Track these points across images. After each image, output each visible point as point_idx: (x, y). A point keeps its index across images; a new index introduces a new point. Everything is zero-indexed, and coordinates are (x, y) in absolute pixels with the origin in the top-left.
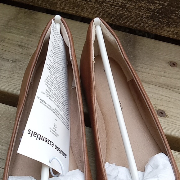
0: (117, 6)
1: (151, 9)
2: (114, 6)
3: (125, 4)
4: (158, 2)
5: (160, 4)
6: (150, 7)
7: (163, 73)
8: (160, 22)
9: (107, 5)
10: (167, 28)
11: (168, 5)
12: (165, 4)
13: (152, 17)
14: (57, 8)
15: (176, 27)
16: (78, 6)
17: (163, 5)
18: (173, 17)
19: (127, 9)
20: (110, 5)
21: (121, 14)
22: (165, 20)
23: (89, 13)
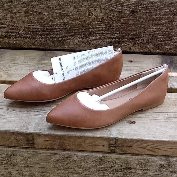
0: (96, 40)
1: (114, 37)
2: (95, 40)
3: (100, 37)
4: (116, 33)
5: (117, 34)
6: (113, 36)
7: (127, 66)
8: (120, 43)
9: (91, 40)
10: (124, 46)
11: (121, 34)
12: (120, 33)
13: (115, 41)
14: (65, 47)
15: (128, 44)
16: (77, 44)
17: (119, 34)
18: (125, 39)
19: (102, 40)
20: (93, 39)
21: (99, 43)
22: (122, 42)
23: (83, 46)
